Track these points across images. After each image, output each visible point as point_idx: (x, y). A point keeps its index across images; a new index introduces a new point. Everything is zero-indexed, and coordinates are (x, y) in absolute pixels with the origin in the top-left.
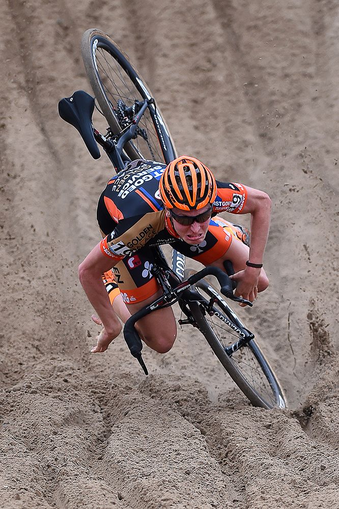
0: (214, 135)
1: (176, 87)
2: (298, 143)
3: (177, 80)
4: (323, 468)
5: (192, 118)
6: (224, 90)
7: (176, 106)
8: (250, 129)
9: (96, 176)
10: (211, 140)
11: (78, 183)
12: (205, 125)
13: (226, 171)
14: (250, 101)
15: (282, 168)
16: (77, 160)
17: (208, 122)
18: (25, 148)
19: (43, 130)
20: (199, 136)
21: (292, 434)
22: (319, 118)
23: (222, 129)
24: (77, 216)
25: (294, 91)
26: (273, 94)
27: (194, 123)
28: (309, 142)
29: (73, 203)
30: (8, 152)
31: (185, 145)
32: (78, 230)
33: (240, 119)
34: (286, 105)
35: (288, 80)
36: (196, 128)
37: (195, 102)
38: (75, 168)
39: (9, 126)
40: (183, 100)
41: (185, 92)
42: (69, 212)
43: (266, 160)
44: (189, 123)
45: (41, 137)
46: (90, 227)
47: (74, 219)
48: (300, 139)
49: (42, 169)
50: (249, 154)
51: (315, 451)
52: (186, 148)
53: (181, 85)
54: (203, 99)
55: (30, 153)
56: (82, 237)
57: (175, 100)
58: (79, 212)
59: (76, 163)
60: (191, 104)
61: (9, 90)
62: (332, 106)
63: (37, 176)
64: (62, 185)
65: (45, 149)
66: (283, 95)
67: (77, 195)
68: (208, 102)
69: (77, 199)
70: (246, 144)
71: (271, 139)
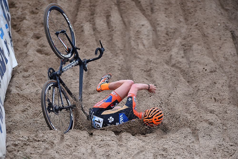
0: (171, 19)
1: (160, 5)
2: (196, 21)
3: (161, 2)
4: (201, 117)
5: (165, 14)
6: (174, 5)
7: (160, 10)
8: (181, 17)
9: (137, 30)
10: (170, 20)
11: (132, 32)
12: (168, 16)
13: (174, 29)
14: (182, 9)
15: (191, 29)
16: (131, 25)
17: (169, 15)
18: (116, 22)
19: (122, 17)
20: (167, 19)
21: (192, 107)
22: (202, 14)
23: (173, 17)
24: (131, 42)
25: (195, 6)
26: (189, 7)
27: (166, 15)
28: (199, 21)
29: (130, 38)
30: (111, 23)
31: (163, 21)
32: (131, 46)
33: (179, 14)
34: (192, 10)
35: (193, 3)
36: (166, 17)
37: (166, 9)
38: (131, 28)
39: (112, 15)
40: (162, 9)
41: (163, 6)
42: (129, 41)
43: (186, 26)
44: (164, 15)
45: (121, 19)
46: (135, 45)
47: (130, 43)
48: (196, 20)
49: (121, 28)
50: (181, 24)
51: (199, 112)
52: (163, 22)
53: (162, 4)
54: (168, 8)
55: (118, 23)
56: (133, 48)
57: (160, 8)
58: (132, 41)
59: (131, 27)
60: (165, 9)
61: (112, 5)
62: (206, 11)
63: (119, 30)
64: (127, 33)
65: (122, 22)
66: (191, 7)
67: (131, 36)
68: (169, 9)
69: (131, 37)
70: (181, 22)
71: (188, 20)
